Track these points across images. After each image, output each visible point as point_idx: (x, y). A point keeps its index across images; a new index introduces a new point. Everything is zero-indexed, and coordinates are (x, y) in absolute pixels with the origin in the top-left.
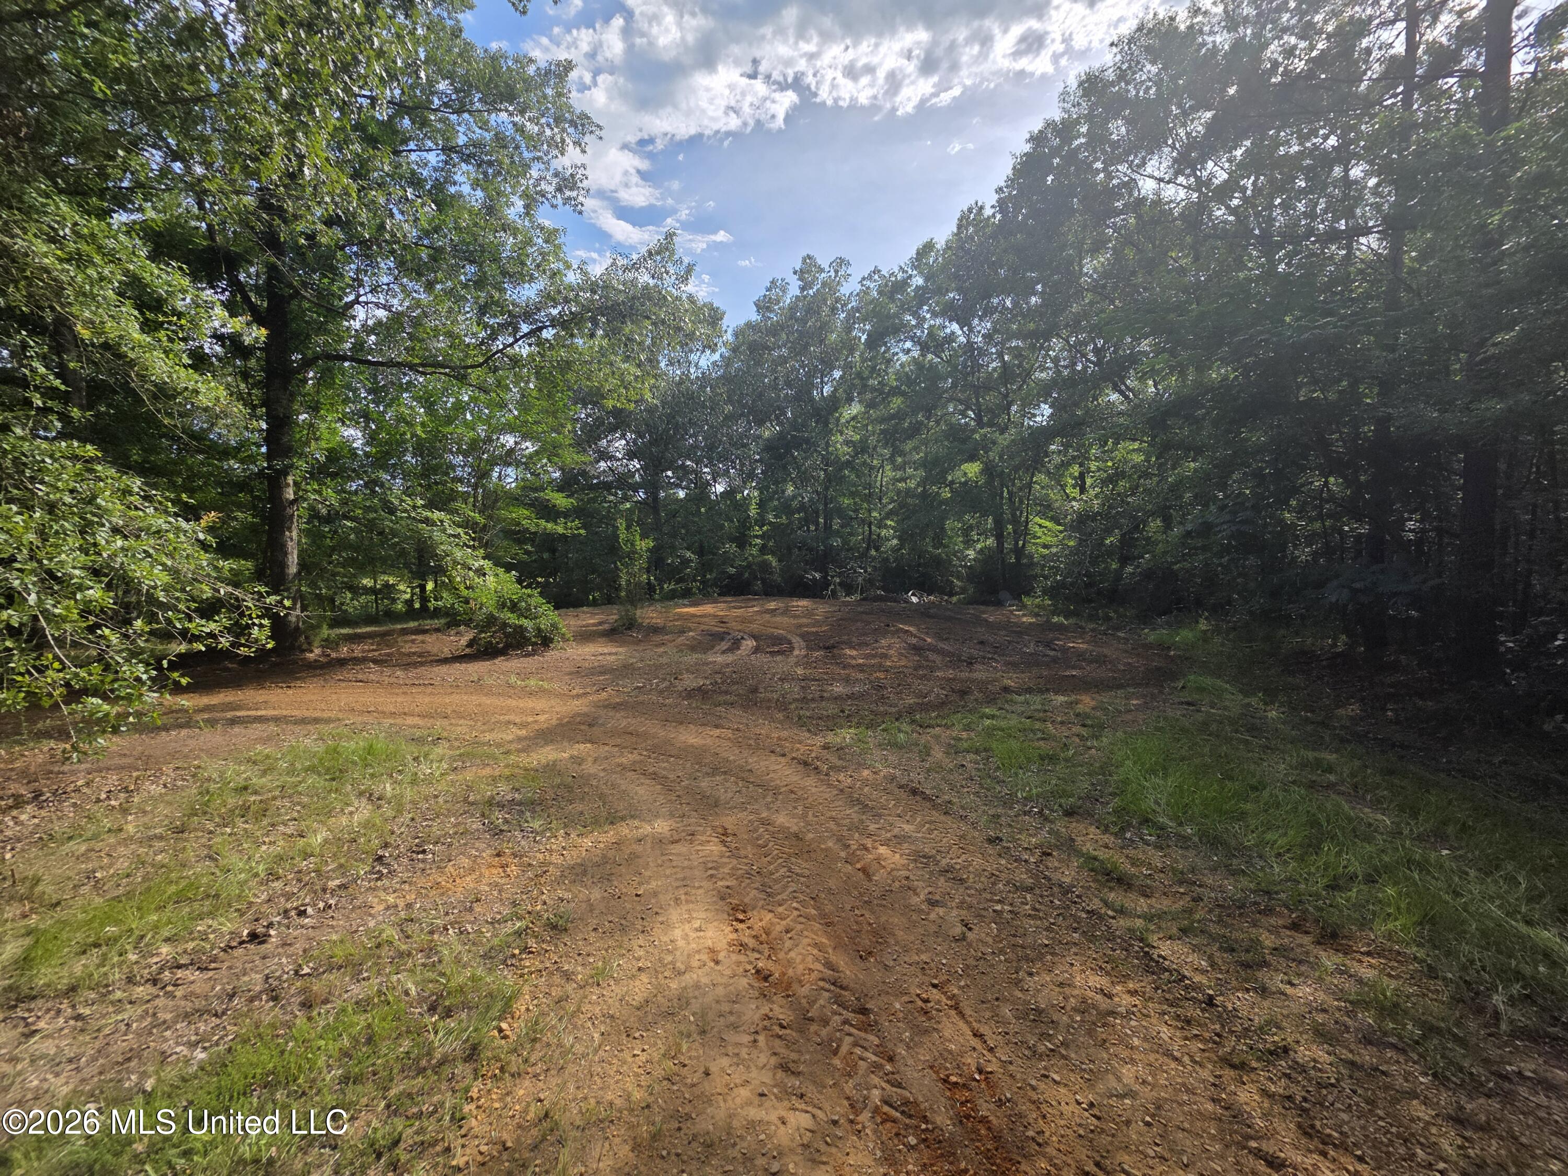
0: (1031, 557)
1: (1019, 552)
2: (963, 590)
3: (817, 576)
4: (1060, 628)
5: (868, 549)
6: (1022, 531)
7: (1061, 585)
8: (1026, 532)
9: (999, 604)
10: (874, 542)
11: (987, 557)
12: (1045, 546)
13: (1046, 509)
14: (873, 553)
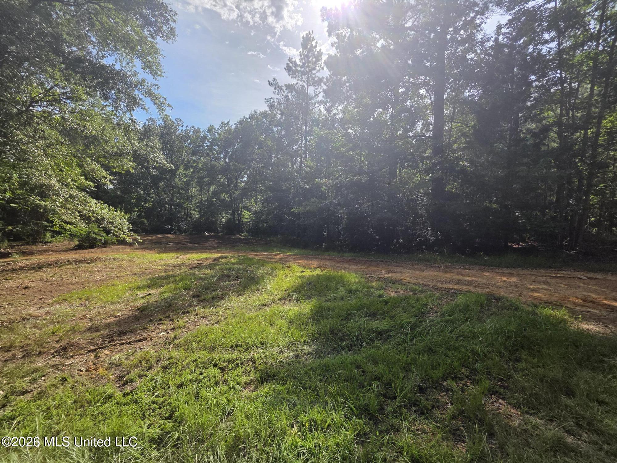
0: (242, 221)
1: (239, 220)
2: (222, 232)
3: (169, 227)
4: (250, 239)
5: (187, 217)
6: (240, 215)
7: (250, 229)
8: (241, 214)
9: (234, 235)
10: (189, 215)
11: (229, 221)
12: (246, 219)
13: (246, 208)
14: (189, 219)
